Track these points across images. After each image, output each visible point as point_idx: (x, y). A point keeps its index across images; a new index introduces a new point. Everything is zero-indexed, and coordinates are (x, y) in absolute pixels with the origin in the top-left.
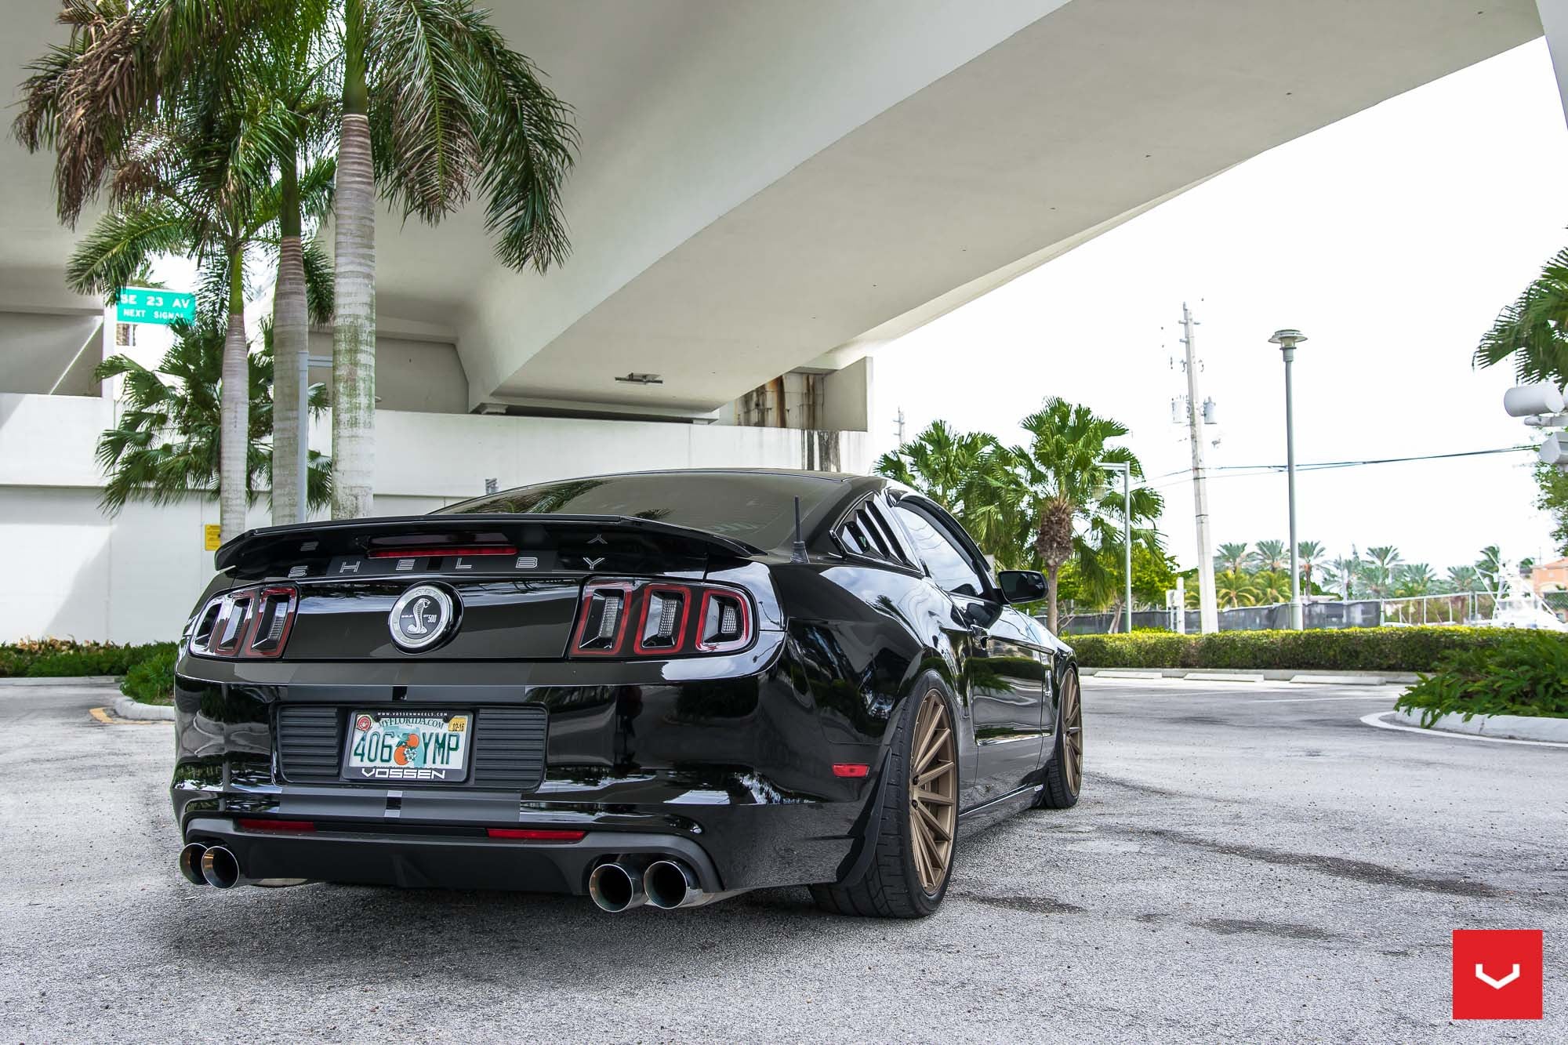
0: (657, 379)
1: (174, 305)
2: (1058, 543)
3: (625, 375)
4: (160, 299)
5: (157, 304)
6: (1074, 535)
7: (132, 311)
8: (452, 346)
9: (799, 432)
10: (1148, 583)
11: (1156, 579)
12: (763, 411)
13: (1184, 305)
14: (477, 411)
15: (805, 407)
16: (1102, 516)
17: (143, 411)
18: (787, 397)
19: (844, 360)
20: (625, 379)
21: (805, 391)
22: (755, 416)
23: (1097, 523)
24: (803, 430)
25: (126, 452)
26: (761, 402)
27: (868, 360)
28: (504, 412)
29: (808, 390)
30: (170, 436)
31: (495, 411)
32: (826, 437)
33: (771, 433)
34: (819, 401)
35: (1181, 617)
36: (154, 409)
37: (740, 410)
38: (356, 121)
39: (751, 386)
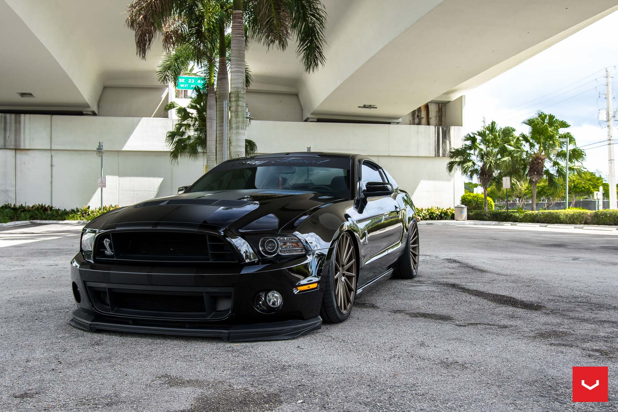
0: (375, 107)
1: (198, 82)
2: (537, 172)
3: (362, 106)
4: (193, 80)
5: (192, 82)
6: (545, 169)
7: (183, 85)
8: (296, 95)
9: (434, 127)
10: (587, 189)
11: (591, 187)
12: (420, 119)
13: (606, 69)
14: (306, 121)
15: (437, 117)
16: (558, 161)
17: (183, 123)
18: (430, 112)
19: (454, 97)
20: (362, 107)
21: (438, 110)
22: (417, 121)
23: (555, 164)
24: (435, 126)
25: (176, 139)
26: (419, 115)
27: (463, 97)
28: (316, 120)
29: (439, 110)
30: (191, 133)
31: (312, 120)
32: (445, 129)
33: (423, 128)
34: (444, 114)
35: (601, 203)
36: (185, 122)
37: (410, 118)
38: (238, 13)
39: (416, 108)
